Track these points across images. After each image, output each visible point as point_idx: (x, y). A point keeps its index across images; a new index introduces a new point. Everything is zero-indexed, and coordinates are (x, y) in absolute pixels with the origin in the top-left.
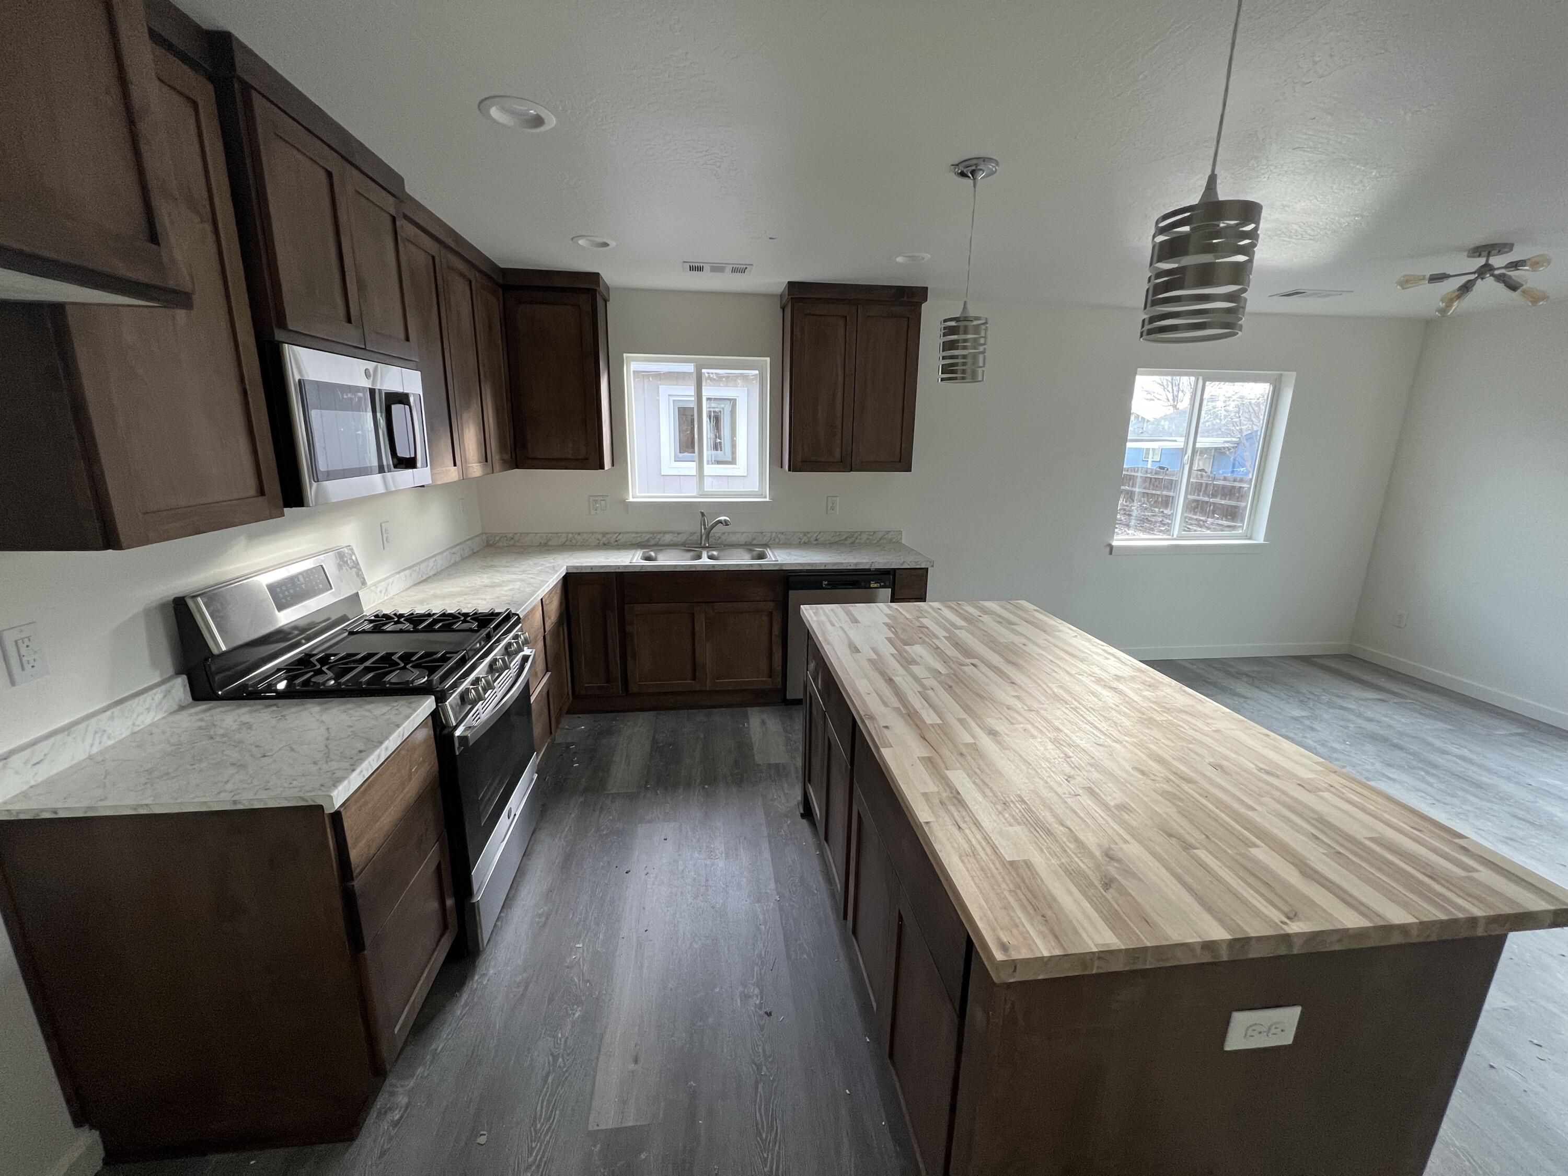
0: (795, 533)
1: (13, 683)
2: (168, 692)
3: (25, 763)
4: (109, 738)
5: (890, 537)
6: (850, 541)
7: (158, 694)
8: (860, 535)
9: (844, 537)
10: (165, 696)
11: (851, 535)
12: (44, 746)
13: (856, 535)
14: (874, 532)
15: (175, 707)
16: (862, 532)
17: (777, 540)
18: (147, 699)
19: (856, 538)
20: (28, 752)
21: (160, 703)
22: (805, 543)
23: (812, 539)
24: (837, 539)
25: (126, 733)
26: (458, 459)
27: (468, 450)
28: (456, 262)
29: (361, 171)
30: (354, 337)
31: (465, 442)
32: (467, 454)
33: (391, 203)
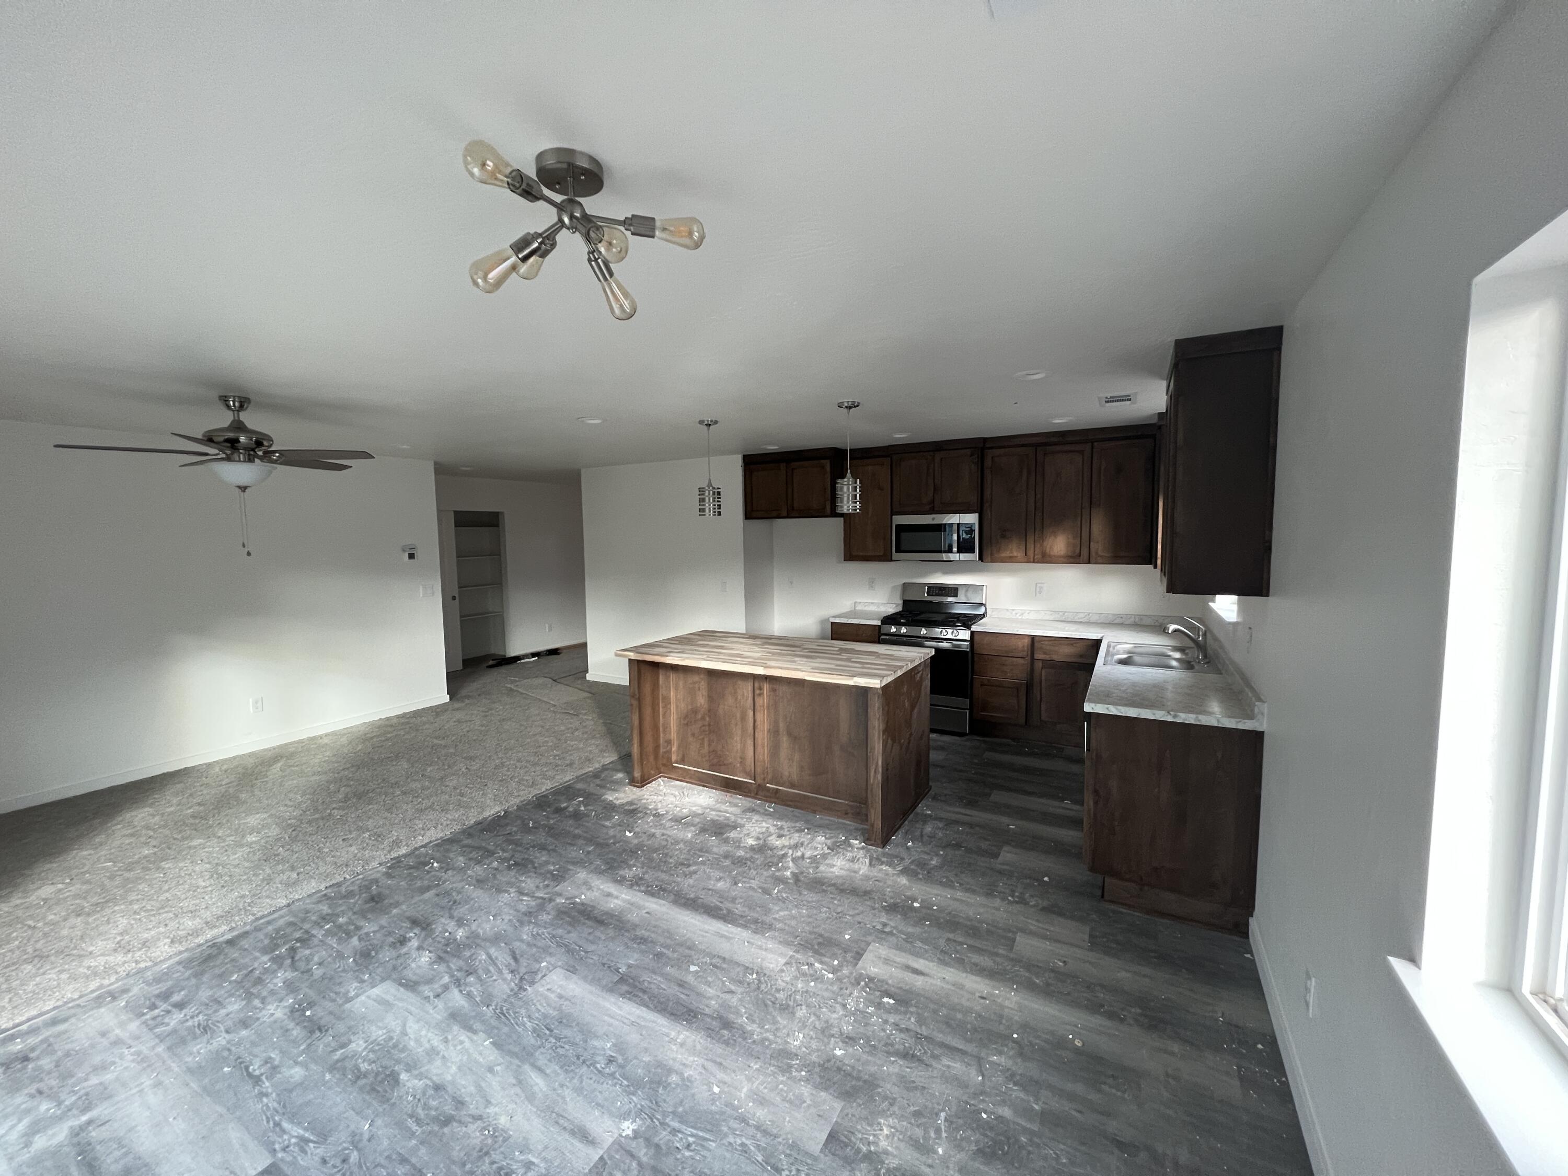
26: (1031, 553)
27: (1051, 548)
28: (1058, 448)
29: (946, 450)
30: (927, 507)
31: (1045, 544)
32: (1048, 551)
33: (968, 452)
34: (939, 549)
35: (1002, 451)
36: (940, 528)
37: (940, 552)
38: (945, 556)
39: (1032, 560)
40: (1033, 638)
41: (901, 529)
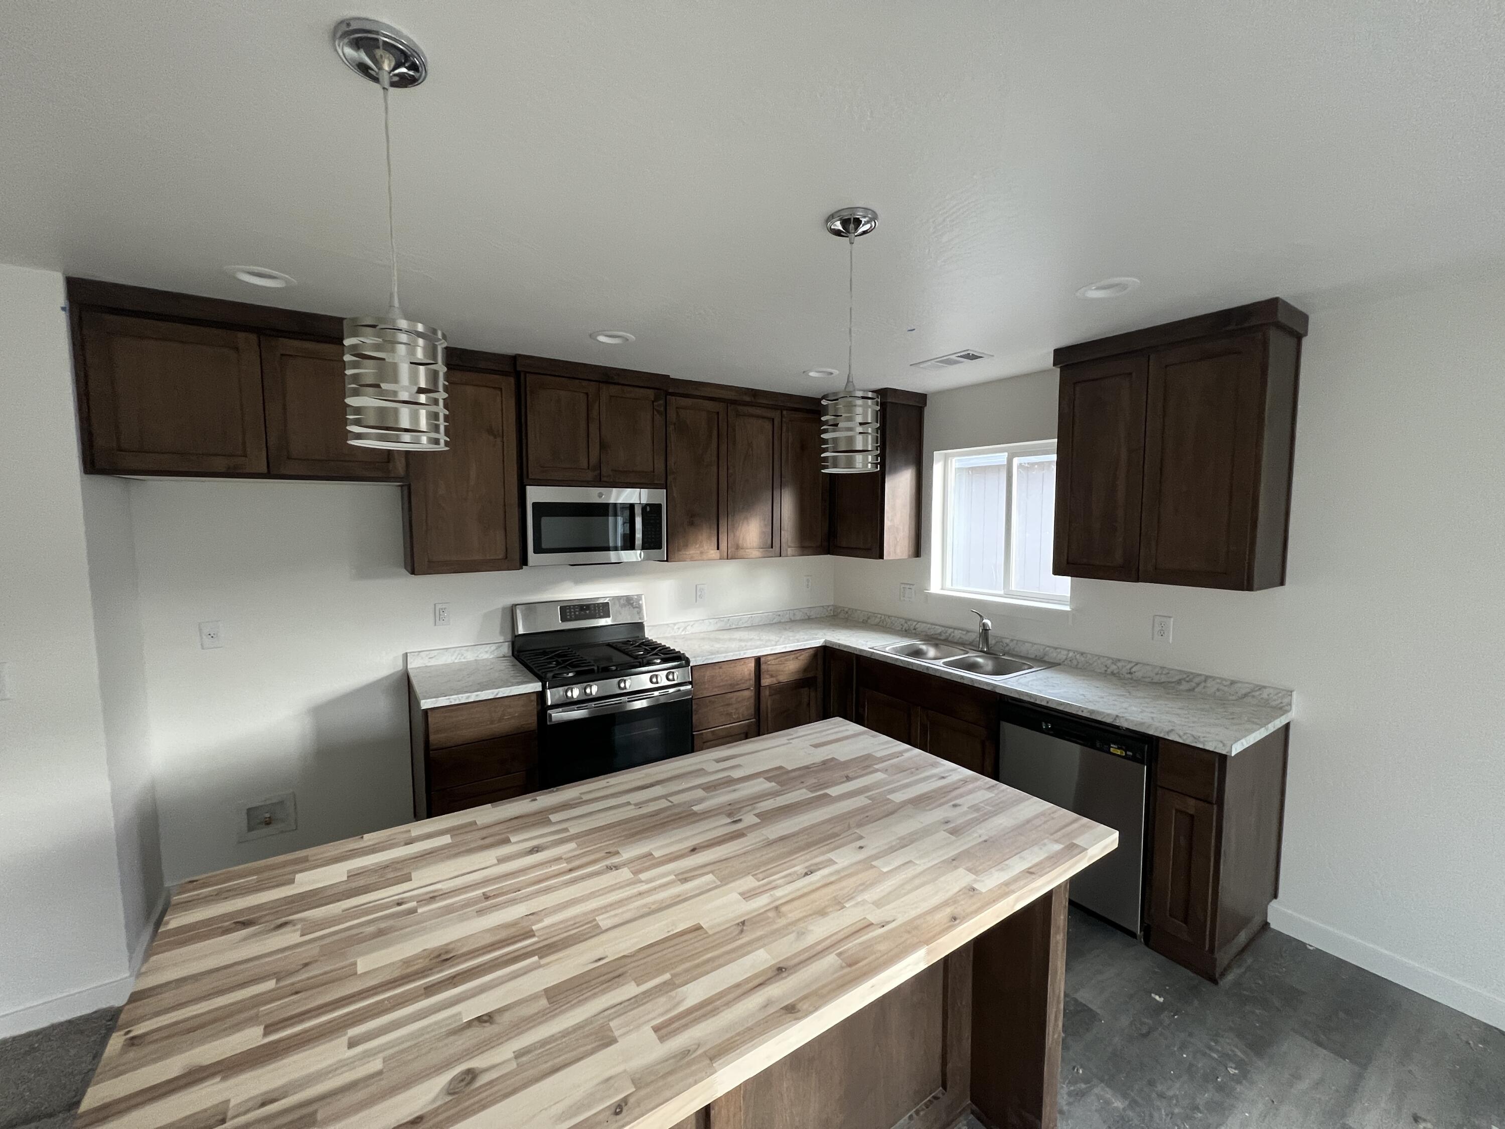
0: (1099, 657)
1: (435, 625)
2: (499, 647)
3: (427, 656)
4: (464, 658)
5: (1265, 696)
6: (1184, 686)
7: (493, 647)
8: (1205, 681)
9: (1177, 678)
10: (497, 649)
11: (1188, 677)
12: (435, 653)
13: (1197, 680)
14: (1233, 683)
15: (501, 655)
16: (1207, 678)
17: (1075, 662)
18: (487, 648)
19: (1198, 684)
20: (428, 652)
21: (494, 651)
22: (1113, 674)
23: (1124, 671)
24: (1164, 679)
25: (472, 659)
26: (723, 545)
27: (743, 539)
28: (751, 410)
29: (619, 384)
30: (590, 476)
31: (738, 533)
32: (740, 542)
33: (650, 393)
34: (606, 545)
35: (689, 402)
36: (603, 510)
37: (607, 549)
38: (613, 556)
39: (726, 557)
40: (758, 660)
41: (541, 509)
